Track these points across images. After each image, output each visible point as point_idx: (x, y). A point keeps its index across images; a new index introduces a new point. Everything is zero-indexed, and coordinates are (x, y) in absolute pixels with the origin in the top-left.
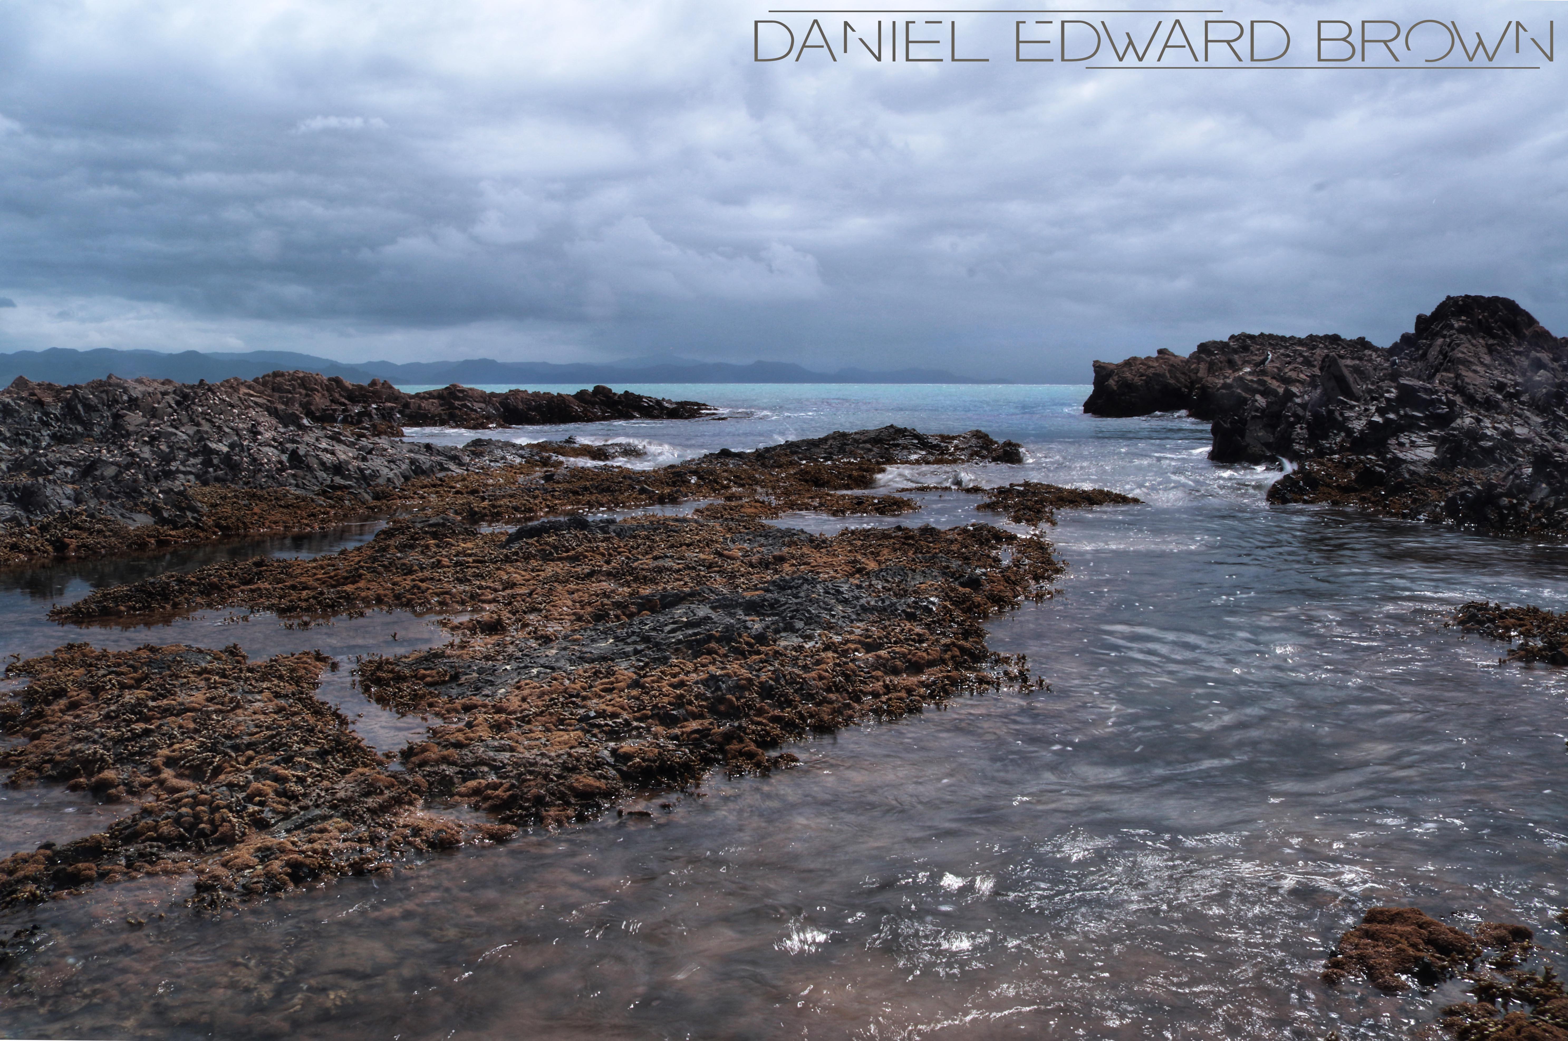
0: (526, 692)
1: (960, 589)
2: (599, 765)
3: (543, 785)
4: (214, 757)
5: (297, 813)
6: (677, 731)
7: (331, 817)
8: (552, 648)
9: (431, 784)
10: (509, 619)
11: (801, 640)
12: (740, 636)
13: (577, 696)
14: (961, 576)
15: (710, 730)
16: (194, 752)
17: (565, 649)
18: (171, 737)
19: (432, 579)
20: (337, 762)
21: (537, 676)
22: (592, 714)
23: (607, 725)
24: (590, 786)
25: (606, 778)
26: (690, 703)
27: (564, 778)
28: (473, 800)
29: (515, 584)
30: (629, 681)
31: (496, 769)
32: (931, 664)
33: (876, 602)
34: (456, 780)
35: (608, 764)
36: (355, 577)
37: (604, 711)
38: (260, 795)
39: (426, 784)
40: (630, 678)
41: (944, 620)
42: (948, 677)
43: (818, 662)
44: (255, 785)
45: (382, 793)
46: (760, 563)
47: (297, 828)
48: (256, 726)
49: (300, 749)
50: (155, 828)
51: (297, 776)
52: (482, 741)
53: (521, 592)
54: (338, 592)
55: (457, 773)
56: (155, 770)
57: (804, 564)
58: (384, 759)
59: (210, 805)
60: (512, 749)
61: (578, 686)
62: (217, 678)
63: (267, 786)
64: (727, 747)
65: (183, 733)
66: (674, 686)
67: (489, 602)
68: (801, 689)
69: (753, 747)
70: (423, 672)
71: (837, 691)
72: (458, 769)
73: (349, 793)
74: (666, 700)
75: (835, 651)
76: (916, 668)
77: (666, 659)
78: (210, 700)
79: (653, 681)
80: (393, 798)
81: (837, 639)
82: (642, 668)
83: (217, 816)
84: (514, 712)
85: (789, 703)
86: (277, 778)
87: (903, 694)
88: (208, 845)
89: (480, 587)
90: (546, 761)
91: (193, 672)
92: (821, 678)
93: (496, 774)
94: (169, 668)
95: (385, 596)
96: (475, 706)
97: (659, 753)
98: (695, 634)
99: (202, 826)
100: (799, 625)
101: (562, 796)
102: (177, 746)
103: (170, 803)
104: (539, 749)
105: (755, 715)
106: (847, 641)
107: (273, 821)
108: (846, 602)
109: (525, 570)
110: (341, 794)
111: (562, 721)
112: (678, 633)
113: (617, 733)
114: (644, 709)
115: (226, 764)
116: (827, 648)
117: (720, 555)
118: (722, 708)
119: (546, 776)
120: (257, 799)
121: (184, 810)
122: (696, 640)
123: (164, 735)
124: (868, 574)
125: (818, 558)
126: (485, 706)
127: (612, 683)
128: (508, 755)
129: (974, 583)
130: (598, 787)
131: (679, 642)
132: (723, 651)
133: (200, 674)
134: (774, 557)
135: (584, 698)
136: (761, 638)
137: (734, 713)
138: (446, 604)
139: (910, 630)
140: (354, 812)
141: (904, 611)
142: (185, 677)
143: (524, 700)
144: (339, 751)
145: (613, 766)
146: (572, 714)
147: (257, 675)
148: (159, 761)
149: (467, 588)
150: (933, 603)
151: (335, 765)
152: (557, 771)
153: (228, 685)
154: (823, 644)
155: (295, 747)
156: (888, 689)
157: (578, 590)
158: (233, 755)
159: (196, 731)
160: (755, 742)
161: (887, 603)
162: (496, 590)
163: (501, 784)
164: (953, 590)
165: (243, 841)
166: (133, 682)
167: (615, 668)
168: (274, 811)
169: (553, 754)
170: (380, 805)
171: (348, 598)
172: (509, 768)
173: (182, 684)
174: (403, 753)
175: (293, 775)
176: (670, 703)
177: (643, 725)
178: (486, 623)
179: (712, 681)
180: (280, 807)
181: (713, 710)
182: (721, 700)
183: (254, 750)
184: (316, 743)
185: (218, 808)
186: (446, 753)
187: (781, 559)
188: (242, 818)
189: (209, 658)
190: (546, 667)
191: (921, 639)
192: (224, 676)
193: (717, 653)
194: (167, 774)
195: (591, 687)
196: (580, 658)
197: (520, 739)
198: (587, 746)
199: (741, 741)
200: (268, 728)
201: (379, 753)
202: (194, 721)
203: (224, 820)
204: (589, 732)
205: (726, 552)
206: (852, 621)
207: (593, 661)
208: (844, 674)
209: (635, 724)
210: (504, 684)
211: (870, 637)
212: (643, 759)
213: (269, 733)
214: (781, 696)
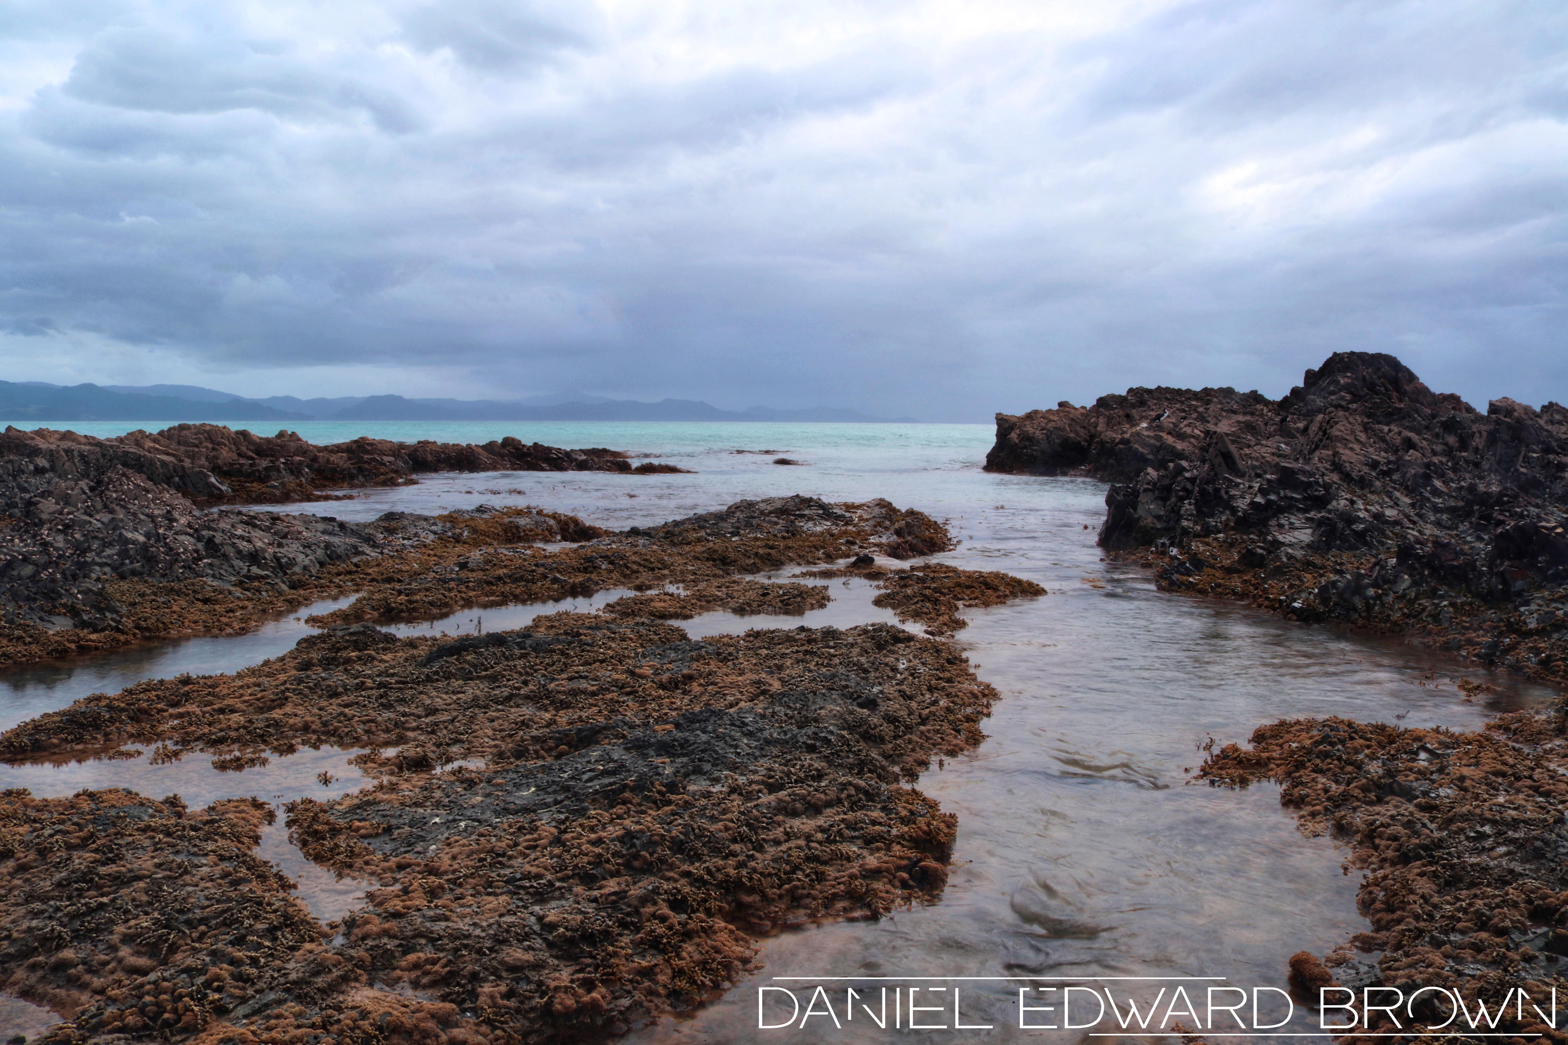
0: (455, 850)
1: (859, 710)
2: (527, 936)
3: (477, 960)
4: (169, 934)
5: (253, 997)
6: (596, 893)
7: (285, 1001)
8: (476, 794)
9: (373, 958)
10: (434, 752)
11: (708, 783)
12: (652, 783)
13: (503, 855)
14: (859, 697)
15: (626, 892)
16: (150, 929)
17: (488, 795)
18: (127, 912)
19: (357, 703)
20: (287, 937)
21: (465, 830)
22: (518, 876)
23: (532, 887)
24: (520, 960)
25: (533, 949)
26: (608, 861)
27: (496, 952)
28: (414, 975)
29: (437, 710)
30: (551, 838)
31: (432, 941)
32: (829, 804)
33: (779, 734)
34: (397, 954)
35: (535, 933)
36: (281, 701)
37: (529, 872)
38: (218, 980)
39: (369, 959)
40: (552, 834)
41: (841, 751)
42: (843, 820)
43: (725, 812)
44: (214, 970)
45: (330, 971)
46: (670, 683)
47: (255, 1012)
48: (207, 898)
49: (251, 926)
50: (121, 1017)
51: (251, 958)
52: (419, 910)
53: (444, 718)
54: (267, 719)
55: (398, 946)
56: (113, 948)
57: (712, 684)
58: (327, 929)
59: (173, 993)
60: (447, 919)
61: (503, 844)
62: (161, 836)
63: (224, 970)
64: (642, 910)
65: (137, 907)
66: (594, 843)
67: (413, 730)
68: (709, 842)
69: (666, 910)
70: (357, 824)
71: (742, 840)
72: (397, 942)
73: (301, 975)
74: (586, 859)
75: (740, 794)
76: (815, 809)
77: (586, 809)
78: (158, 866)
79: (573, 838)
80: (341, 977)
81: (742, 780)
82: (563, 822)
83: (180, 1005)
84: (446, 872)
85: (698, 857)
86: (233, 962)
87: (802, 842)
88: (173, 1035)
89: (404, 715)
90: (478, 932)
91: (138, 830)
92: (727, 829)
93: (434, 946)
94: (114, 824)
95: (313, 722)
96: (409, 865)
97: (582, 922)
98: (611, 784)
99: (166, 1015)
100: (707, 767)
101: (495, 972)
102: (132, 923)
103: (133, 989)
104: (472, 918)
105: (667, 870)
106: (751, 783)
107: (231, 1006)
108: (750, 734)
109: (447, 693)
110: (293, 976)
111: (490, 884)
112: (596, 782)
113: (541, 894)
114: (566, 869)
115: (181, 942)
116: (733, 790)
117: (632, 674)
118: (637, 864)
119: (480, 952)
120: (216, 984)
121: (148, 999)
122: (612, 790)
123: (118, 909)
124: (772, 696)
125: (725, 675)
126: (419, 865)
127: (535, 840)
128: (443, 924)
129: (871, 704)
130: (527, 961)
131: (596, 792)
132: (636, 800)
133: (144, 830)
134: (683, 676)
135: (510, 858)
136: (672, 787)
137: (648, 869)
138: (373, 733)
139: (810, 765)
140: (306, 995)
141: (804, 743)
142: (130, 835)
143: (454, 858)
144: (287, 926)
145: (540, 935)
146: (499, 875)
147: (201, 833)
148: (115, 938)
149: (392, 716)
150: (832, 733)
151: (285, 942)
152: (488, 944)
153: (174, 846)
154: (730, 787)
155: (247, 923)
156: (788, 836)
157: (498, 718)
158: (187, 932)
159: (150, 904)
160: (667, 901)
161: (789, 735)
162: (419, 717)
163: (439, 959)
164: (851, 713)
165: (204, 1030)
166: (79, 841)
167: (538, 823)
168: (232, 996)
169: (484, 924)
170: (329, 985)
171: (277, 724)
172: (446, 941)
173: (128, 844)
174: (345, 922)
175: (247, 957)
176: (589, 863)
177: (564, 885)
178: (412, 759)
179: (628, 837)
180: (237, 992)
181: (628, 865)
182: (636, 856)
183: (206, 925)
184: (265, 918)
185: (181, 997)
186: (387, 926)
187: (690, 678)
188: (203, 1006)
189: (150, 811)
190: (473, 820)
191: (820, 776)
192: (169, 834)
193: (631, 803)
194: (125, 952)
195: (516, 844)
196: (504, 809)
197: (454, 906)
198: (515, 914)
199: (655, 903)
200: (218, 902)
201: (323, 923)
202: (146, 893)
203: (188, 1009)
204: (515, 893)
205: (637, 670)
206: (756, 758)
207: (516, 813)
208: (748, 825)
209: (558, 884)
210: (435, 841)
211: (773, 777)
212: (566, 928)
213: (221, 907)
214: (690, 850)
